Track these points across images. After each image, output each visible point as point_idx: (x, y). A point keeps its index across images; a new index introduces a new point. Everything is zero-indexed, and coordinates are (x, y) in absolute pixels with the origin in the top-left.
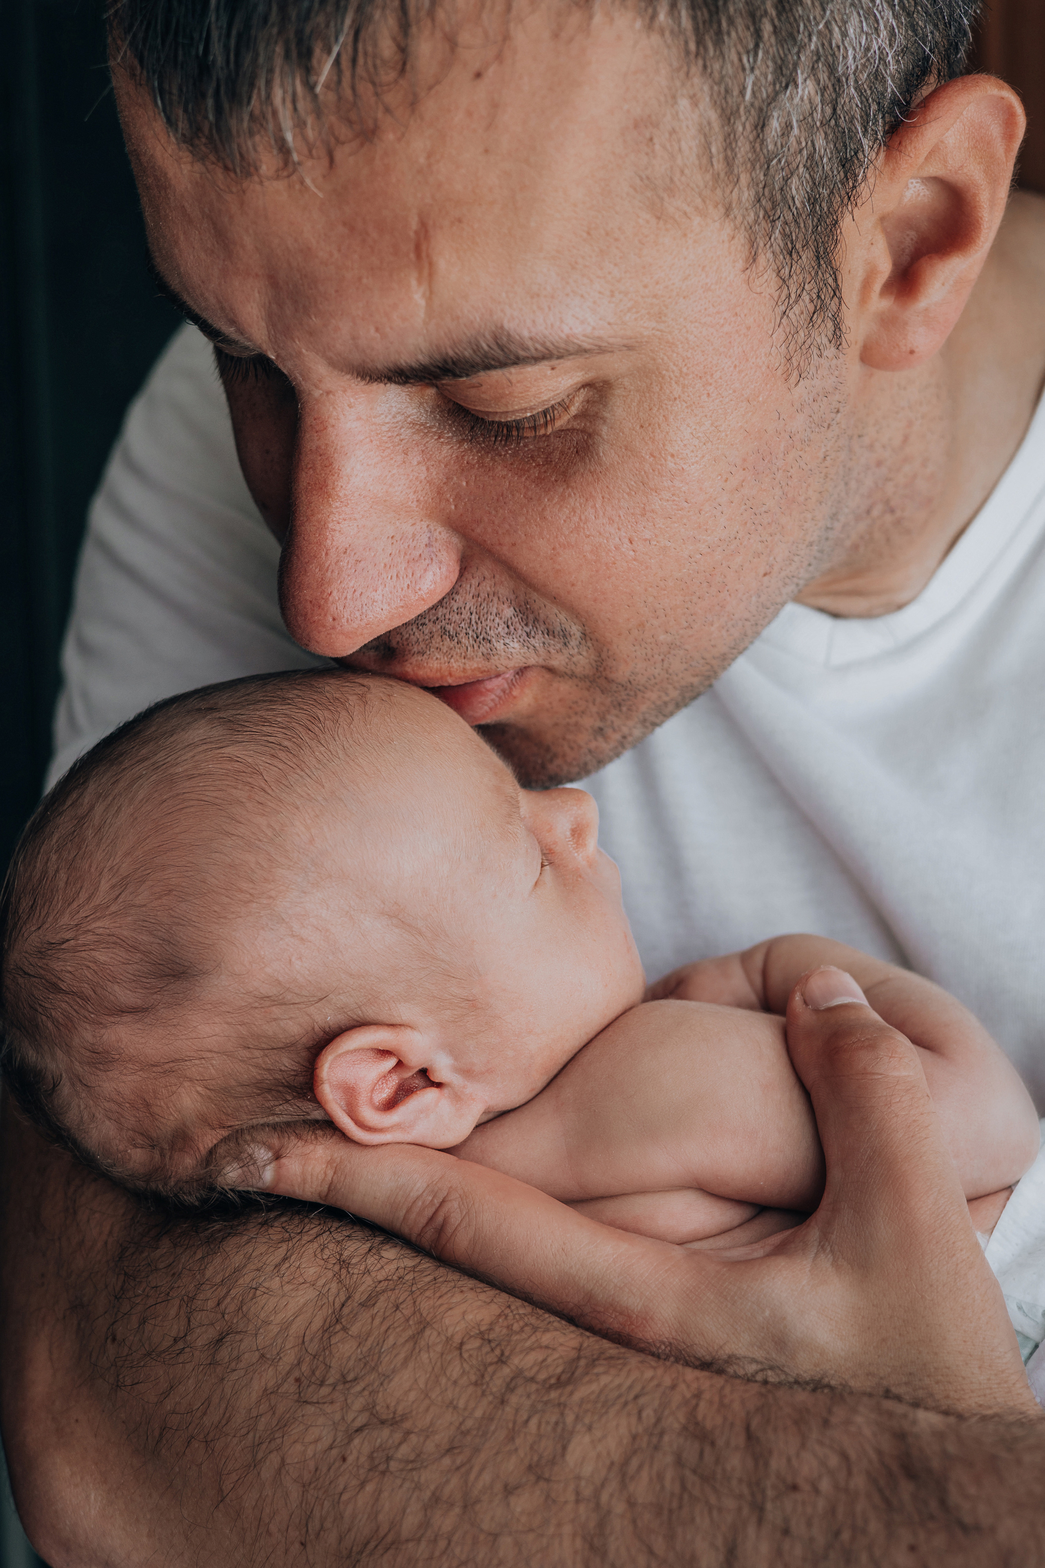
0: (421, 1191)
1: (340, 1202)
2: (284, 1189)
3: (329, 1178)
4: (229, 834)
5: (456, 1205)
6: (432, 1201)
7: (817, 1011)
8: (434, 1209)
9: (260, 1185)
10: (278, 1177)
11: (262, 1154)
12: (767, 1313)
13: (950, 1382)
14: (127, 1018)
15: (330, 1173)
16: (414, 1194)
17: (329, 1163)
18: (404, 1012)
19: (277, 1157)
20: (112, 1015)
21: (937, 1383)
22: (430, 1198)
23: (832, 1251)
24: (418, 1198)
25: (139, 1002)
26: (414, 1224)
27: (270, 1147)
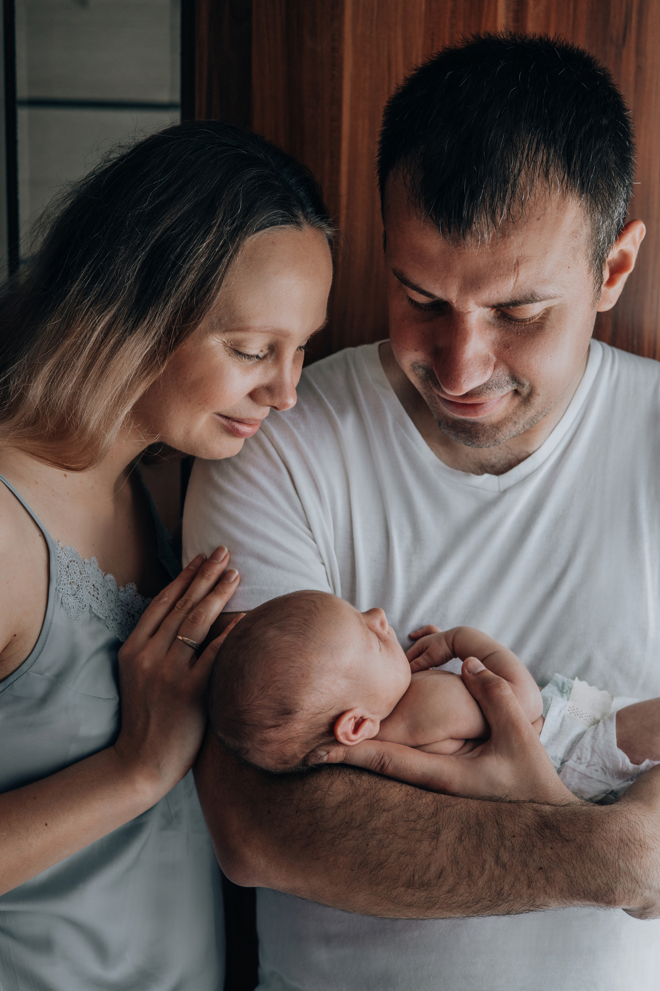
0: (375, 755)
1: (348, 762)
2: (330, 761)
3: (344, 756)
4: (293, 667)
5: (387, 758)
6: (379, 758)
7: (474, 674)
8: (380, 760)
9: (323, 762)
10: (328, 759)
11: (323, 753)
12: (487, 776)
13: (543, 789)
14: (272, 729)
15: (345, 754)
16: (373, 757)
17: (344, 751)
18: (353, 705)
19: (328, 753)
20: (267, 729)
21: (540, 790)
22: (378, 757)
23: (500, 753)
24: (374, 757)
25: (275, 724)
26: (374, 766)
27: (326, 751)
